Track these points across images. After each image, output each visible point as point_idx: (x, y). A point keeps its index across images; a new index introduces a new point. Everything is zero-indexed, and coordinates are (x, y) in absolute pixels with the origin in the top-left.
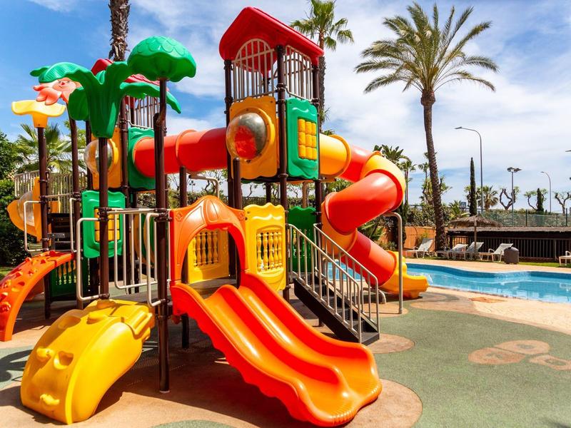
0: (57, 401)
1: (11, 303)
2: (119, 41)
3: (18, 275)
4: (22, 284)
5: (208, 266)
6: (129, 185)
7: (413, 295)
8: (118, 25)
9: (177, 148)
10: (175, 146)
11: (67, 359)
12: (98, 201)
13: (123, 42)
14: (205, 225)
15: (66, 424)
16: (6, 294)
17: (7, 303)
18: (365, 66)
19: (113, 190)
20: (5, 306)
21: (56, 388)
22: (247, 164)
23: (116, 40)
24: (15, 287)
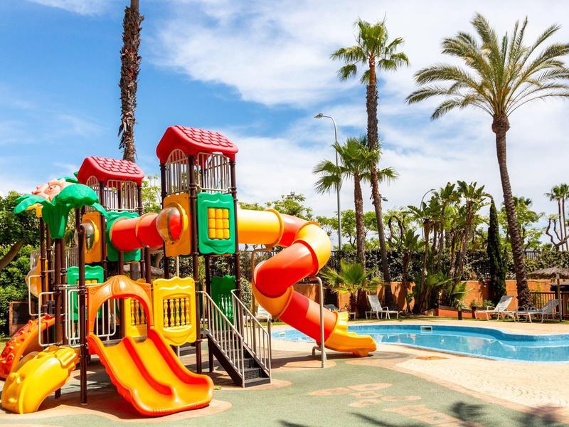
0: (16, 401)
1: (15, 355)
2: (127, 116)
3: (22, 334)
4: (23, 340)
5: (141, 326)
6: (107, 259)
7: (361, 353)
8: (126, 102)
9: (137, 230)
10: (135, 229)
11: (23, 378)
12: (78, 274)
13: (131, 116)
14: (111, 296)
15: (19, 413)
16: (12, 347)
17: (12, 354)
18: (417, 95)
19: (93, 264)
20: (11, 356)
21: (15, 394)
22: (171, 245)
23: (125, 116)
24: (18, 342)
